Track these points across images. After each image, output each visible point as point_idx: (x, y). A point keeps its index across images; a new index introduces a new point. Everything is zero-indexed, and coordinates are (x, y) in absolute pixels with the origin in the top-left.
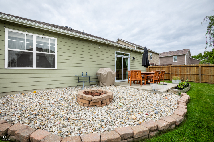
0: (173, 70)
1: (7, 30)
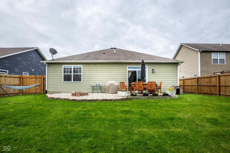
0: (222, 80)
1: (63, 66)
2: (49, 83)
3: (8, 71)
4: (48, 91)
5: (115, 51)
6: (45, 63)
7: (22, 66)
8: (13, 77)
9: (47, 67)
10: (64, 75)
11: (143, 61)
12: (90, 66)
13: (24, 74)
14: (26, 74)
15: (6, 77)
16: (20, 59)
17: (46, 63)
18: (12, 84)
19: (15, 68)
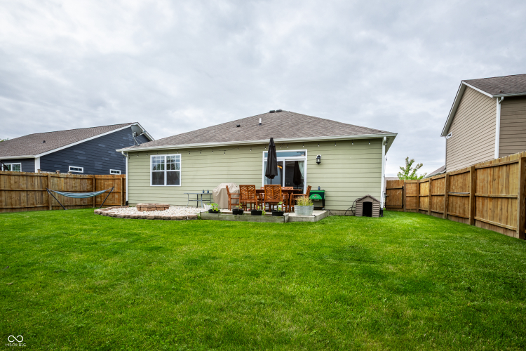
1: (151, 156)
2: (131, 188)
3: (82, 168)
4: (129, 202)
5: (260, 119)
6: (123, 153)
7: (107, 159)
8: (79, 178)
9: (127, 159)
10: (153, 173)
11: (272, 139)
12: (193, 154)
13: (112, 172)
14: (115, 172)
15: (67, 178)
16: (104, 146)
17: (125, 153)
18: (77, 189)
19: (95, 162)
